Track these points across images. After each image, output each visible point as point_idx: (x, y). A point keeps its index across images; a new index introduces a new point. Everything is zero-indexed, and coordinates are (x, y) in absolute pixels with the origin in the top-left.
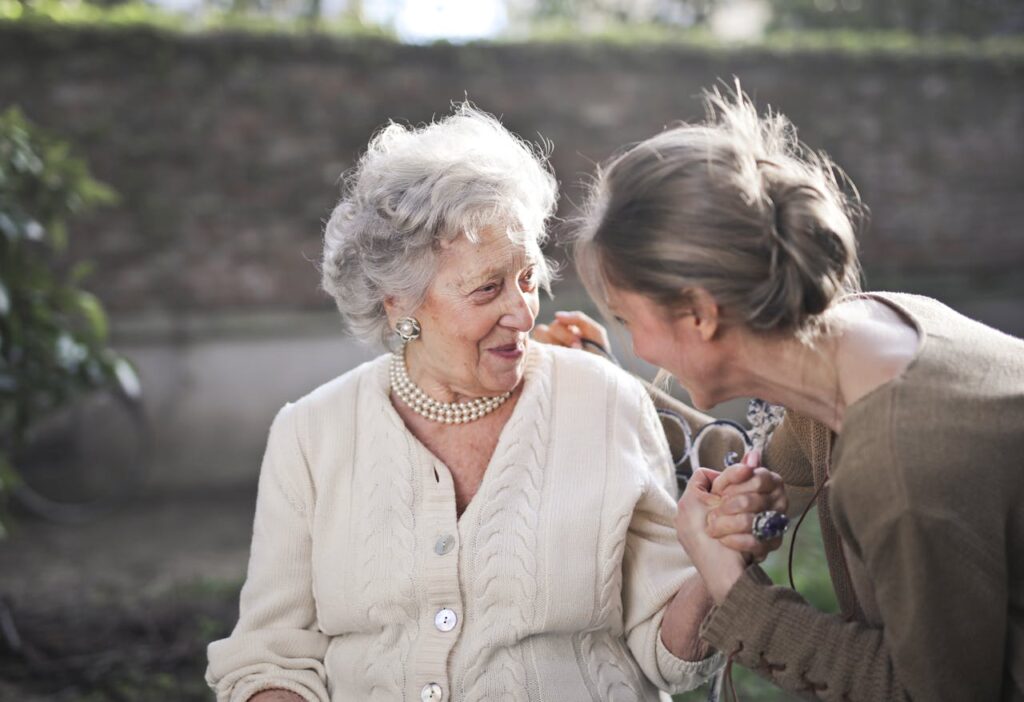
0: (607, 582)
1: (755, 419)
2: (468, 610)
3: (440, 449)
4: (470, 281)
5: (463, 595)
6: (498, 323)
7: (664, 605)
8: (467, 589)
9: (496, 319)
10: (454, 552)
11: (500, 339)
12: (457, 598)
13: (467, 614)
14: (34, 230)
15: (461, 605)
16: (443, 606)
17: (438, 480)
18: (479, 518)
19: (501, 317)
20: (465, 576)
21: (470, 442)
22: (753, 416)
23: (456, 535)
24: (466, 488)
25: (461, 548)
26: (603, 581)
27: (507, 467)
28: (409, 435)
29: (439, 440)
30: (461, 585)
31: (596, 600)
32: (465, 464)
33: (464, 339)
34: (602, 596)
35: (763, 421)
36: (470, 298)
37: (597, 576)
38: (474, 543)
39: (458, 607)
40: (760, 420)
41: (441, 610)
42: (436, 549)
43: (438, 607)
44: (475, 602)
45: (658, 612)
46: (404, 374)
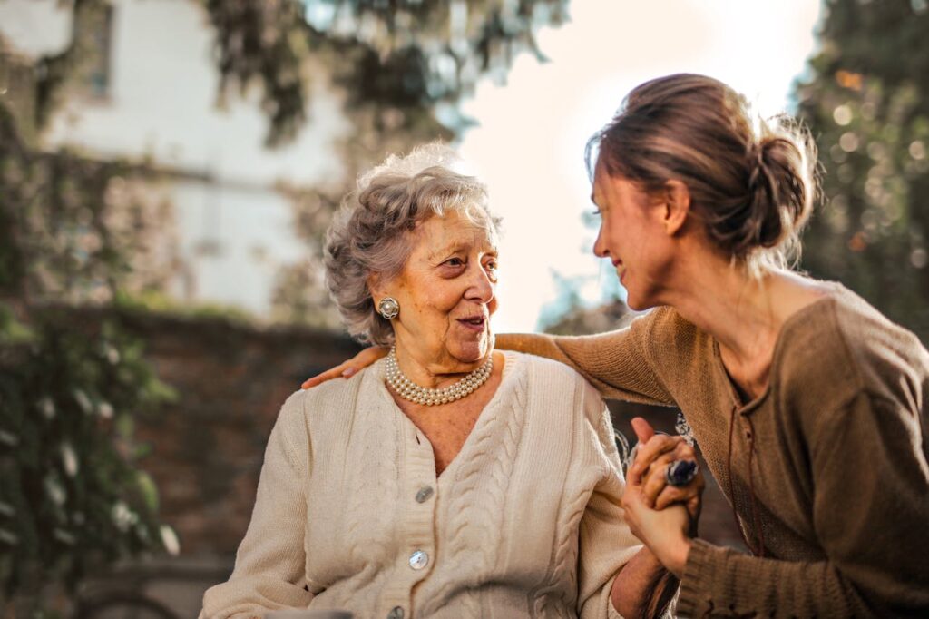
0: (562, 544)
1: (682, 428)
2: (440, 552)
3: (423, 424)
4: (440, 254)
5: (436, 538)
6: (463, 296)
7: (613, 575)
8: (440, 532)
9: (461, 291)
10: (432, 500)
11: (467, 310)
12: (429, 539)
13: (439, 556)
14: (106, 410)
15: (433, 547)
16: (418, 547)
17: (419, 443)
18: (456, 475)
19: (465, 291)
20: (440, 521)
21: (448, 418)
22: (680, 426)
23: (434, 488)
24: (444, 455)
25: (438, 498)
26: (559, 543)
27: (484, 437)
28: (397, 408)
29: (423, 417)
30: (435, 529)
31: (552, 559)
32: (444, 435)
33: (433, 307)
34: (558, 555)
35: (689, 429)
36: (439, 269)
37: (555, 537)
38: (450, 495)
39: (430, 550)
40: (686, 429)
41: (416, 551)
42: (417, 498)
43: (414, 548)
44: (447, 546)
45: (608, 581)
46: (397, 368)
